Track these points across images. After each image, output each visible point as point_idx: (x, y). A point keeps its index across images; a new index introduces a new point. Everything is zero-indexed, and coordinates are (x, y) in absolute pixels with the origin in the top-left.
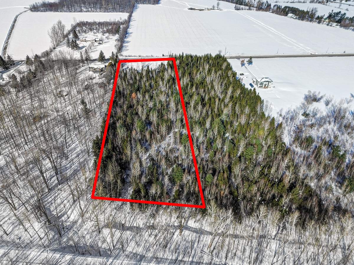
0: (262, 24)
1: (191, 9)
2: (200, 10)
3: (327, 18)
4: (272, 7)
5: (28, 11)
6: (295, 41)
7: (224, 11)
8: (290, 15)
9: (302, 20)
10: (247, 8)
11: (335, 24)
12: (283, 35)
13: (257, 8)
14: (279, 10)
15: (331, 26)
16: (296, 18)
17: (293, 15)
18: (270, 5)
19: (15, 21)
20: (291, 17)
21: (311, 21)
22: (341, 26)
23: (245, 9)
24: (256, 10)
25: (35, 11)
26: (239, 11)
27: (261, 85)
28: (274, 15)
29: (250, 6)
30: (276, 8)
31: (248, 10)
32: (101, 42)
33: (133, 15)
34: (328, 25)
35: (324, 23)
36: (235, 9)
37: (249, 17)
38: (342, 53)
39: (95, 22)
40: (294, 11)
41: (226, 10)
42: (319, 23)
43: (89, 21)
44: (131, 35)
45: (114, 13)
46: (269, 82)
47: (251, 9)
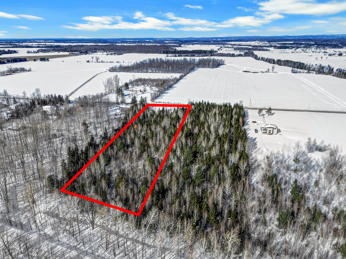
0: (313, 84)
1: (246, 72)
2: (254, 73)
4: (335, 70)
5: (107, 72)
6: (340, 100)
7: (280, 73)
10: (306, 71)
12: (330, 94)
13: (317, 71)
18: (333, 69)
19: (93, 77)
23: (303, 73)
24: (316, 73)
26: (295, 74)
27: (265, 131)
28: (335, 78)
29: (310, 70)
31: (306, 73)
33: (188, 75)
36: (292, 72)
37: (303, 78)
39: (151, 79)
41: (282, 73)
44: (174, 88)
46: (273, 128)
47: (310, 73)
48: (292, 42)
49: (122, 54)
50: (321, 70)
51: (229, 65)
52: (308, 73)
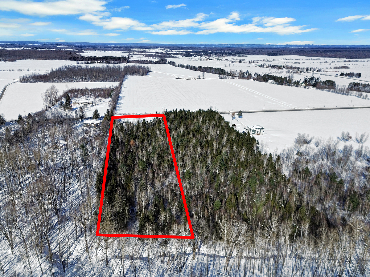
0: (246, 88)
1: (179, 78)
2: (187, 79)
3: (304, 82)
4: (253, 75)
5: (18, 82)
6: (278, 100)
7: (209, 79)
8: (270, 81)
9: (282, 84)
10: (230, 77)
11: (311, 87)
12: (266, 96)
13: (239, 77)
14: (259, 77)
15: (308, 88)
16: (276, 84)
17: (273, 82)
18: (251, 74)
19: (4, 90)
20: (271, 83)
21: (289, 85)
22: (317, 88)
23: (228, 78)
24: (239, 78)
25: (24, 82)
26: (223, 79)
27: (254, 132)
28: (255, 82)
29: (233, 76)
30: (256, 76)
31: (231, 78)
32: (94, 104)
33: (123, 83)
34: (305, 88)
35: (302, 86)
36: (220, 78)
37: (233, 83)
38: (323, 108)
39: (87, 89)
40: (273, 78)
41: (211, 79)
42: (297, 86)
43: (81, 88)
44: (123, 98)
45: (104, 82)
46: (260, 129)
47: (234, 78)
48: (192, 50)
49: (15, 61)
50: (242, 76)
51: (155, 72)
52: (232, 78)
